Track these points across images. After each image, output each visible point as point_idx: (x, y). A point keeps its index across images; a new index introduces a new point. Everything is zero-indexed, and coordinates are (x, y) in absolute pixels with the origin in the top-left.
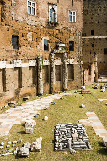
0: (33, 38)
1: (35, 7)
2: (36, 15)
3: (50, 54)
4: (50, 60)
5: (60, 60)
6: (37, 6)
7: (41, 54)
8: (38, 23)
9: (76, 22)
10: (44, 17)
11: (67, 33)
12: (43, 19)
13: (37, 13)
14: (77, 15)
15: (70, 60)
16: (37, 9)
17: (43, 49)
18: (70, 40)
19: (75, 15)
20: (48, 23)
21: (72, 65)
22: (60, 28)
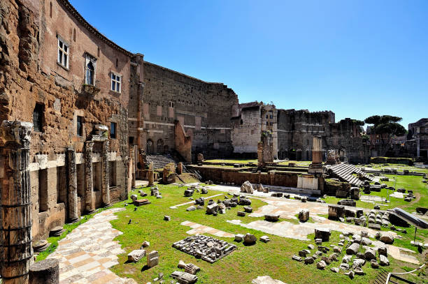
0: (63, 112)
1: (68, 53)
2: (68, 67)
3: (85, 143)
4: (86, 154)
5: (99, 155)
6: (70, 52)
7: (73, 143)
8: (70, 84)
9: (120, 92)
10: (78, 75)
11: (108, 109)
12: (77, 78)
13: (70, 66)
14: (122, 82)
15: (112, 153)
16: (70, 58)
17: (75, 132)
18: (112, 119)
19: (120, 82)
20: (84, 86)
21: (113, 163)
22: (99, 99)
